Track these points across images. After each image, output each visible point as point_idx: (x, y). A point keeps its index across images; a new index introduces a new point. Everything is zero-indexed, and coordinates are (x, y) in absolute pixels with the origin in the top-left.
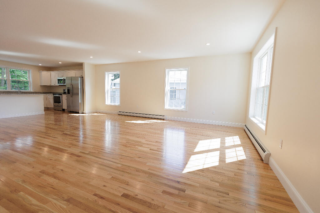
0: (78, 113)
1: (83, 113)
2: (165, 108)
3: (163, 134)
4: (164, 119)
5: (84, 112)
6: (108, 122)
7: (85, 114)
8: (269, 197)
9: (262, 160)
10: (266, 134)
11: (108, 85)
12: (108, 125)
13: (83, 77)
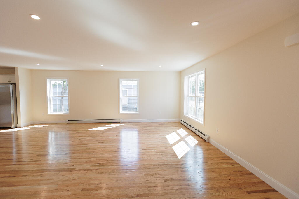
0: (10, 128)
1: (16, 127)
2: (120, 113)
3: (119, 136)
4: (119, 123)
5: (18, 126)
6: (51, 133)
7: (20, 127)
8: (222, 158)
9: (205, 141)
10: (204, 126)
11: (51, 93)
12: (51, 136)
13: (15, 84)
